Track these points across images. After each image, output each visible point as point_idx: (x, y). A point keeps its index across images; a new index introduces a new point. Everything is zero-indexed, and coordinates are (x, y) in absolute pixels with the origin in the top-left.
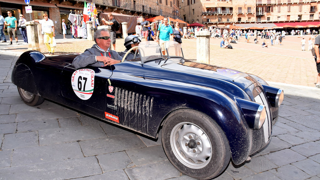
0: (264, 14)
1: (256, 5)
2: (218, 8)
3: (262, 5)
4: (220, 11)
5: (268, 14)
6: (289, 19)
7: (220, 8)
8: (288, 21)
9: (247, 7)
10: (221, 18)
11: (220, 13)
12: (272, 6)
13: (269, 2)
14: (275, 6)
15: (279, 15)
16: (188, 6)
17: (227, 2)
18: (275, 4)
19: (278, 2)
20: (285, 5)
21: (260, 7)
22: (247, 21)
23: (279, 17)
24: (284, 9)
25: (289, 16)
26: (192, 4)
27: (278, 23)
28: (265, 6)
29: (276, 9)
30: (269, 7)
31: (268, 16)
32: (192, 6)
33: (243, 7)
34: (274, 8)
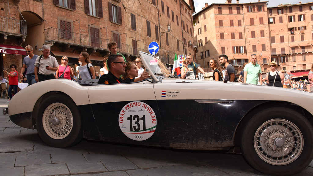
0: (279, 64)
1: (271, 56)
2: (233, 61)
3: (276, 55)
4: (236, 63)
5: (283, 64)
6: (305, 68)
7: (236, 60)
8: (304, 69)
9: (262, 58)
10: (237, 70)
11: (236, 65)
12: (287, 56)
13: (283, 53)
14: (289, 56)
15: (295, 64)
16: (202, 60)
17: (242, 54)
18: (290, 54)
19: (292, 53)
20: (299, 54)
21: (275, 57)
22: (263, 72)
23: (295, 66)
24: (299, 59)
25: (305, 65)
26: (206, 57)
27: (295, 72)
28: (279, 56)
29: (291, 59)
30: (284, 58)
31: (284, 66)
32: (207, 59)
33: (258, 59)
34: (289, 58)
